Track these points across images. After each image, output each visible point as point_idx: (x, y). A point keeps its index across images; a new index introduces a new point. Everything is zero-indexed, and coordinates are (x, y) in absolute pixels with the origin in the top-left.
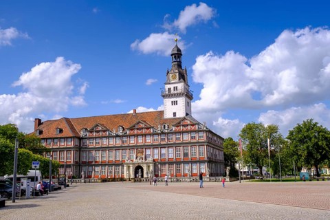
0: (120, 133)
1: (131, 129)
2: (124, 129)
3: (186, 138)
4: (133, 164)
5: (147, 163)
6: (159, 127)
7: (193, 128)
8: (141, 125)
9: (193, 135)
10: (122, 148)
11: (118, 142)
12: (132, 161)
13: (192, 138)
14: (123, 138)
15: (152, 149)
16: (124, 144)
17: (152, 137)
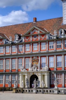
1: (27, 37)
2: (20, 37)
4: (28, 73)
5: (42, 72)
6: (55, 32)
8: (37, 31)
10: (19, 56)
11: (15, 50)
12: (28, 70)
14: (19, 46)
15: (47, 57)
16: (20, 52)
17: (47, 44)
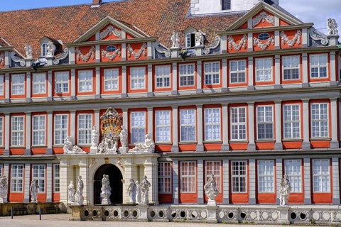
0: (47, 59)
1: (84, 47)
2: (59, 49)
3: (268, 74)
4: (89, 159)
5: (134, 157)
6: (175, 38)
7: (289, 42)
8: (116, 33)
9: (291, 63)
10: (56, 108)
11: (42, 87)
12: (87, 149)
13: (287, 75)
14: (58, 75)
15: (150, 113)
16: (60, 95)
17: (150, 74)
